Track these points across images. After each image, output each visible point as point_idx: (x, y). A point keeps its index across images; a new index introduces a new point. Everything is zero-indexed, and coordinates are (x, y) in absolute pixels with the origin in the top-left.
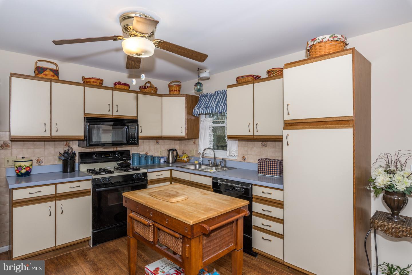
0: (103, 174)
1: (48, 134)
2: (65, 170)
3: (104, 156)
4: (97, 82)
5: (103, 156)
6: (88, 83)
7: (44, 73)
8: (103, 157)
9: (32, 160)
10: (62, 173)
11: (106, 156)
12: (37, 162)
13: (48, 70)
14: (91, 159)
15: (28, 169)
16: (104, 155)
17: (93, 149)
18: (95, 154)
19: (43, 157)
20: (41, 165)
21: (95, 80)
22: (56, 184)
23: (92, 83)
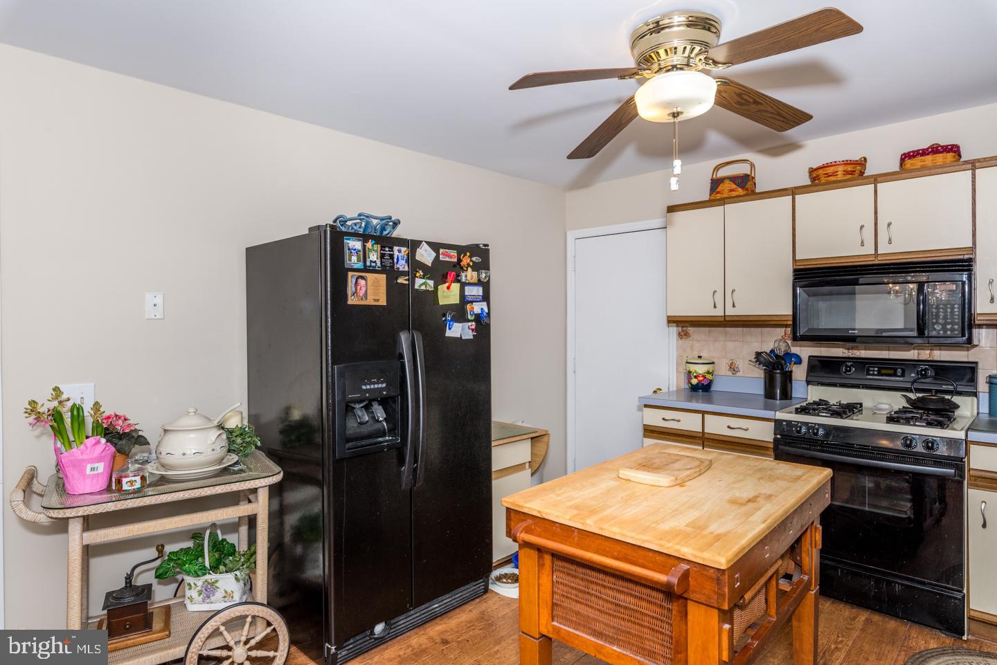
0: (824, 414)
1: (719, 312)
2: (769, 394)
3: (876, 373)
4: (855, 171)
5: (874, 371)
6: (832, 178)
7: (718, 190)
8: (873, 375)
9: (713, 363)
10: (762, 398)
11: (883, 371)
12: (730, 368)
13: (727, 182)
14: (836, 376)
15: (701, 379)
16: (876, 369)
17: (850, 351)
18: (849, 364)
19: (739, 358)
20: (737, 375)
21: (849, 168)
22: (703, 413)
23: (840, 176)
